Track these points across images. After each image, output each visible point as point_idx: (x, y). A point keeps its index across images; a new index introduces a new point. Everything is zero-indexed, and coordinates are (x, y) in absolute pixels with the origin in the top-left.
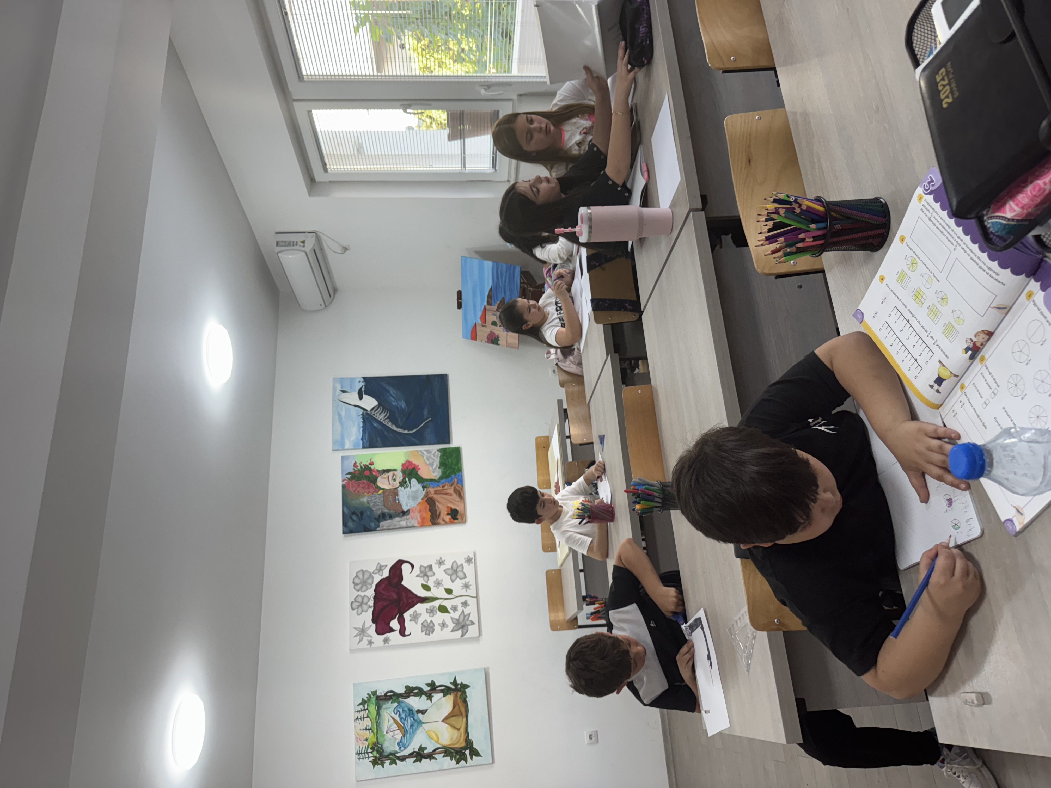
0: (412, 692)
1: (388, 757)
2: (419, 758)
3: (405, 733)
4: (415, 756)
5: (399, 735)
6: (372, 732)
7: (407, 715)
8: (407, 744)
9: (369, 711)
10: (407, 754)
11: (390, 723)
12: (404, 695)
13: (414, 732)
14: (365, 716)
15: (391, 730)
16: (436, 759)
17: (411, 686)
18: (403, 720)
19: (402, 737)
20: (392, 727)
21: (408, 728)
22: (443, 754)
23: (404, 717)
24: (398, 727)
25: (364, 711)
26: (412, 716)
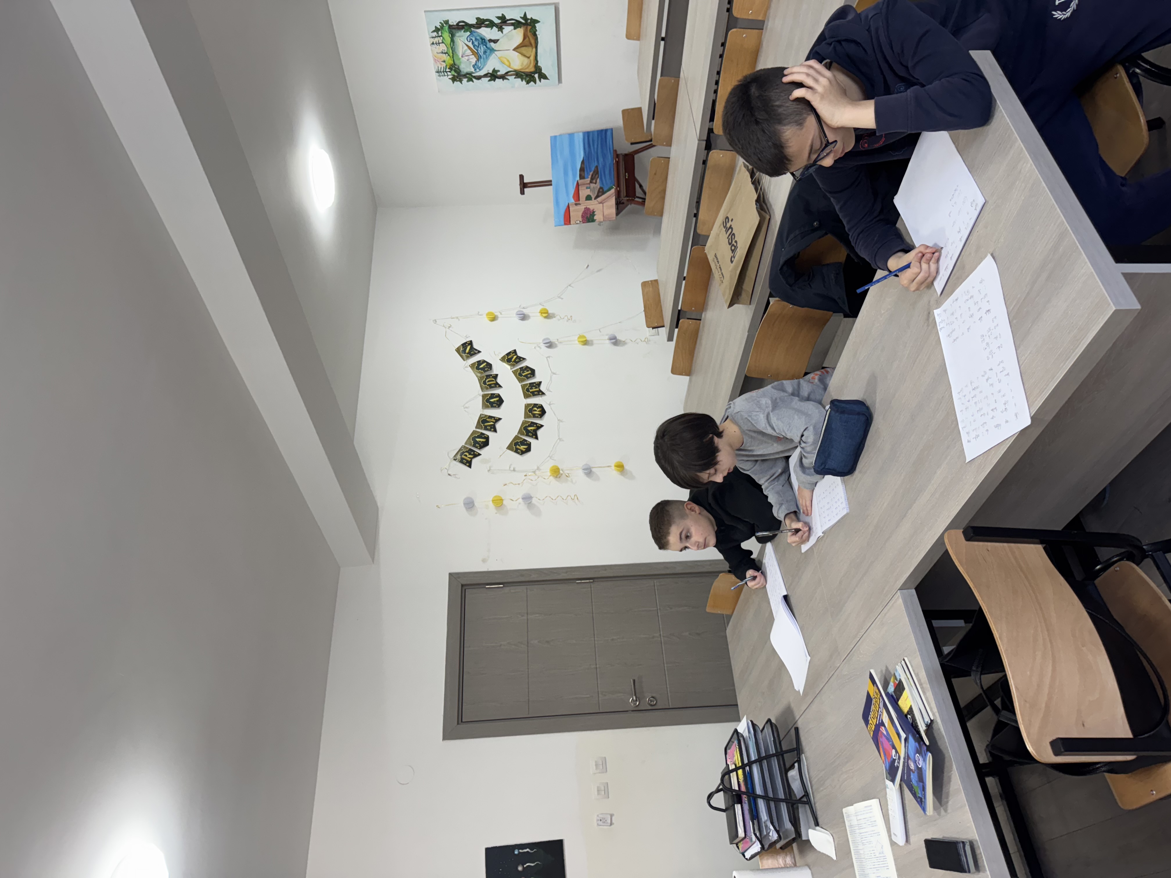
0: (483, 23)
1: (465, 76)
2: (493, 78)
3: (479, 58)
4: (490, 77)
5: (473, 60)
6: (449, 55)
7: (480, 43)
8: (482, 67)
9: (443, 38)
10: (482, 74)
11: (464, 49)
12: (476, 26)
13: (487, 58)
14: (440, 42)
15: (466, 55)
16: (508, 80)
17: (482, 18)
18: (476, 47)
19: (476, 61)
20: (466, 52)
21: (481, 53)
22: (514, 76)
23: (477, 45)
24: (472, 52)
25: (439, 38)
26: (485, 44)
